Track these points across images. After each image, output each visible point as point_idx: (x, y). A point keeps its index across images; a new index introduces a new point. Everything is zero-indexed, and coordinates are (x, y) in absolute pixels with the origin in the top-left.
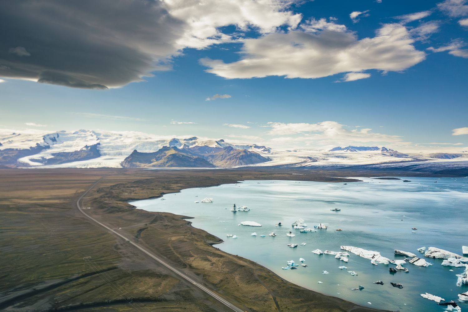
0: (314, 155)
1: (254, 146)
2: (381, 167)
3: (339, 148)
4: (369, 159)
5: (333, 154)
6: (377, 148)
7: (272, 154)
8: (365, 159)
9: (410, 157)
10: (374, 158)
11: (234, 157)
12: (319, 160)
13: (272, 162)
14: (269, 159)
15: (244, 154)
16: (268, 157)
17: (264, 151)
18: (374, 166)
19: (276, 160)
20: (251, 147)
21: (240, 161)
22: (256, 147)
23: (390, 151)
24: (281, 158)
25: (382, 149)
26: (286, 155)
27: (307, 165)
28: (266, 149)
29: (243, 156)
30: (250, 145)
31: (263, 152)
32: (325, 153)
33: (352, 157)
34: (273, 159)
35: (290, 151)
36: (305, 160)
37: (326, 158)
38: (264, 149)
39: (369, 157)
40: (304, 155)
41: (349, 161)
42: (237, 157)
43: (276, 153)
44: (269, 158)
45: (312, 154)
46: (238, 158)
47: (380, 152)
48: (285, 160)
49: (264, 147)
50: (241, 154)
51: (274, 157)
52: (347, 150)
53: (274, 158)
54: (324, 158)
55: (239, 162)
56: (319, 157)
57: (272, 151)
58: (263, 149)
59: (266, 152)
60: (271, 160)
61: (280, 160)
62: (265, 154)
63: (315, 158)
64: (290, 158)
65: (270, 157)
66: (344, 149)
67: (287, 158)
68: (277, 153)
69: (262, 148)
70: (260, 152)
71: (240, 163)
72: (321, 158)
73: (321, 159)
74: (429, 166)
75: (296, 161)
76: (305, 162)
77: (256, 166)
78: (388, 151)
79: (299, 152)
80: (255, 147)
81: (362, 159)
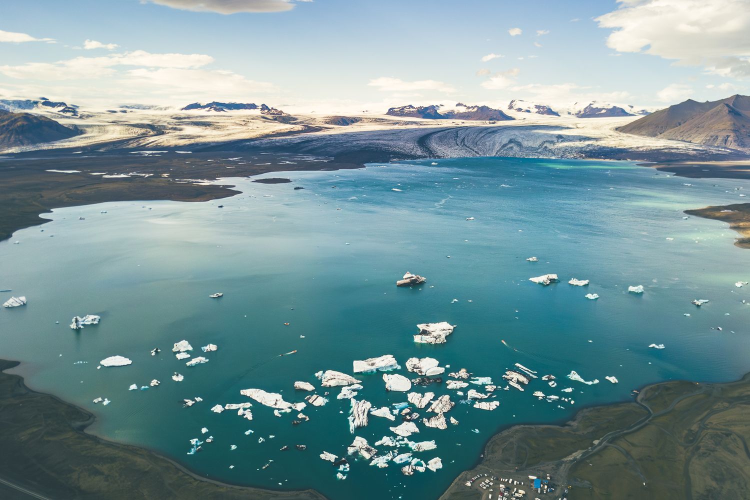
0: (157, 119)
1: (43, 101)
2: (262, 146)
3: (196, 106)
4: (245, 128)
5: (188, 118)
6: (253, 106)
7: (81, 117)
8: (238, 127)
9: (300, 123)
10: (251, 125)
11: (4, 128)
12: (167, 131)
13: (85, 138)
14: (76, 131)
15: (25, 123)
16: (75, 126)
17: (64, 111)
18: (252, 143)
19: (92, 132)
20: (36, 103)
21: (17, 136)
22: (47, 103)
23: (273, 110)
24: (101, 128)
25: (261, 107)
26: (107, 120)
27: (149, 142)
28: (67, 107)
29: (23, 126)
30: (33, 100)
31: (61, 113)
32: (176, 115)
33: (219, 124)
34: (84, 130)
35: (115, 112)
36: (143, 131)
37: (178, 127)
38: (64, 107)
39: (243, 123)
40: (141, 120)
41: (215, 132)
42: (11, 128)
43: (88, 116)
44: (78, 129)
45: (154, 118)
46: (12, 130)
47: (257, 112)
48: (107, 132)
49: (63, 104)
50: (19, 124)
51: (88, 126)
52: (210, 108)
53: (87, 129)
54: (175, 126)
55: (16, 138)
56: (165, 124)
57: (80, 111)
58: (62, 108)
59: (69, 114)
60: (82, 132)
61: (99, 132)
62: (67, 117)
63: (159, 126)
64: (118, 128)
65: (80, 126)
66: (204, 107)
67: (111, 128)
68: (91, 116)
69: (60, 106)
70: (56, 113)
71: (19, 140)
72: (170, 126)
73: (170, 129)
74: (324, 142)
75: (129, 134)
76: (144, 135)
77: (54, 148)
78: (269, 110)
79: (131, 113)
80: (44, 104)
81: (234, 127)
